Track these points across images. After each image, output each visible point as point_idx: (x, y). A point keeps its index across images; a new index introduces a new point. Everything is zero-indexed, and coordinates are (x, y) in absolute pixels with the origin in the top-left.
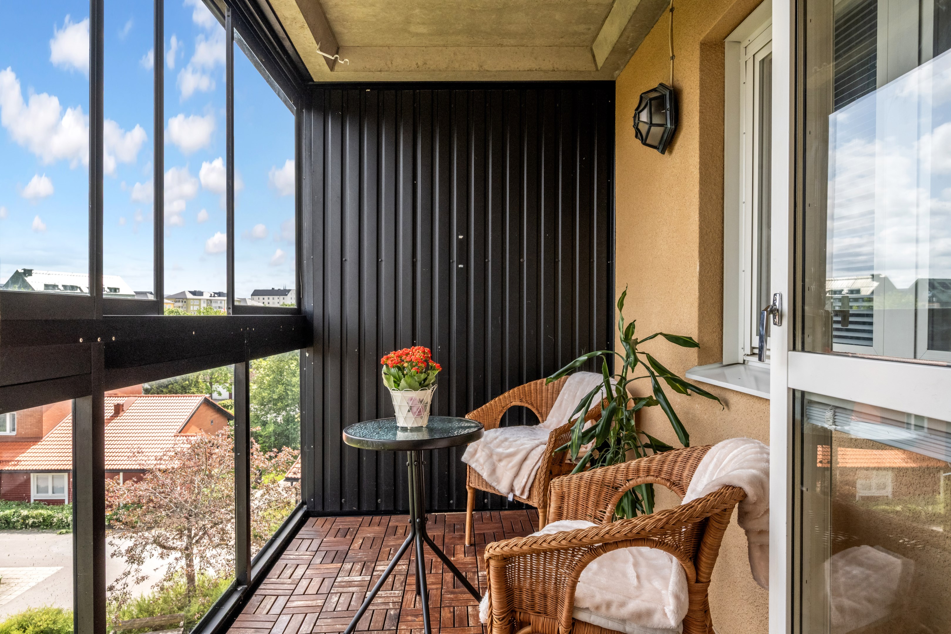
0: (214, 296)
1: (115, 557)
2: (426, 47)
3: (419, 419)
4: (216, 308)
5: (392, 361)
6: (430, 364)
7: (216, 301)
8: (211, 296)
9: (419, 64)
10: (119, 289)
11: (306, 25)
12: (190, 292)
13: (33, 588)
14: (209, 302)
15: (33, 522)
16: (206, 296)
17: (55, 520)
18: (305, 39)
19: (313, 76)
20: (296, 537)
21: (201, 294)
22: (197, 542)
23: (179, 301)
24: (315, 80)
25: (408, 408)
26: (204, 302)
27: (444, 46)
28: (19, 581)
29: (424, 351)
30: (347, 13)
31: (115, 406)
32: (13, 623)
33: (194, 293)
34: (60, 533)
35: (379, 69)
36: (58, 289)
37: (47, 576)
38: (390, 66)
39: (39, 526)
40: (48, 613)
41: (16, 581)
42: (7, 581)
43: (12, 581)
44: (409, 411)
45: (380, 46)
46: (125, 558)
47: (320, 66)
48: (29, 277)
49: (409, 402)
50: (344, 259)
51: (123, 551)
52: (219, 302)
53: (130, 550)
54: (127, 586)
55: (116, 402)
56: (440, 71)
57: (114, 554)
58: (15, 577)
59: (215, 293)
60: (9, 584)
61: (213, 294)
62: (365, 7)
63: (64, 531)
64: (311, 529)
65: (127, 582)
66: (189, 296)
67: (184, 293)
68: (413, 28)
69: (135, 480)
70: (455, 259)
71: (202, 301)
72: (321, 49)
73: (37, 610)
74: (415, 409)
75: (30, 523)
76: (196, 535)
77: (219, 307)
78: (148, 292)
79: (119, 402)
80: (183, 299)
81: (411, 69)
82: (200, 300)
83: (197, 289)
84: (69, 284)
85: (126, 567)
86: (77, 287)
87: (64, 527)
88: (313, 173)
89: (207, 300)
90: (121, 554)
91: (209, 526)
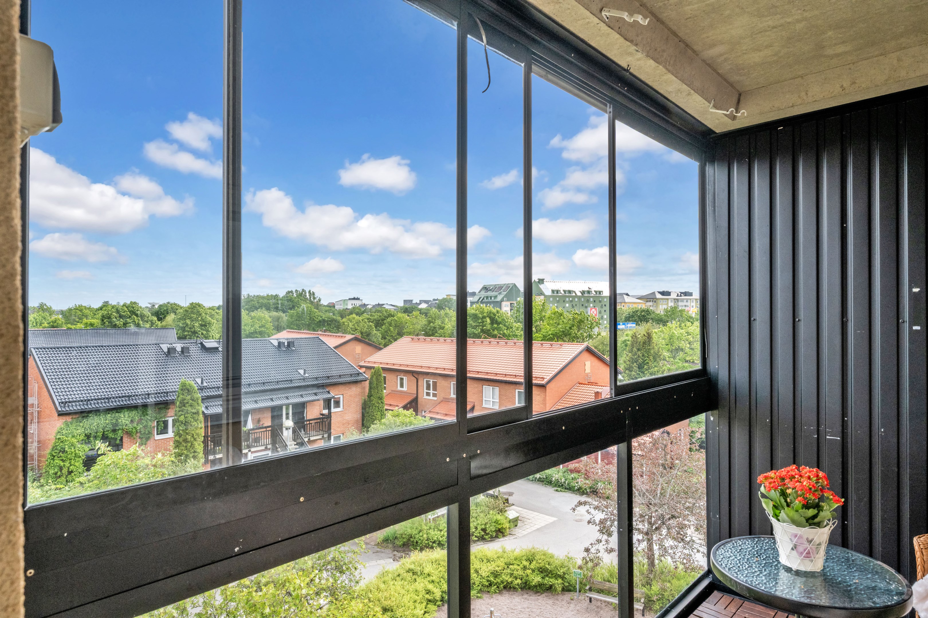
0: (681, 296)
1: (590, 524)
2: (853, 63)
3: (807, 561)
4: (682, 306)
5: (770, 483)
6: (825, 495)
7: (682, 300)
8: (678, 296)
9: (845, 85)
10: (602, 292)
11: (692, 92)
12: (659, 292)
13: (538, 529)
14: (676, 300)
15: (540, 478)
16: (673, 296)
17: (553, 479)
18: (695, 103)
19: (714, 129)
20: (694, 613)
21: (668, 293)
22: (657, 529)
23: (650, 301)
24: (717, 131)
25: (791, 546)
26: (672, 302)
27: (881, 55)
28: (530, 521)
29: (818, 476)
30: (741, 62)
31: (595, 393)
32: (523, 554)
33: (663, 293)
34: (557, 490)
35: (791, 104)
36: (561, 293)
37: (547, 523)
38: (805, 98)
39: (543, 481)
40: (544, 555)
41: (528, 521)
42: (522, 519)
43: (525, 520)
44: (792, 549)
45: (791, 79)
46: (598, 528)
47: (719, 120)
48: (542, 285)
49: (793, 538)
50: (752, 319)
51: (598, 522)
52: (685, 300)
53: (602, 522)
54: (599, 552)
55: (596, 390)
56: (877, 86)
57: (590, 522)
58: (527, 517)
59: (681, 293)
60: (523, 522)
61: (679, 294)
62: (760, 51)
63: (559, 489)
64: (712, 607)
65: (599, 548)
66: (659, 296)
67: (654, 293)
68: (829, 52)
69: (607, 462)
70: (907, 318)
71: (670, 301)
72: (715, 107)
73: (538, 550)
74: (801, 549)
75: (538, 478)
76: (655, 522)
77: (685, 306)
78: (624, 294)
79: (598, 390)
80: (653, 299)
81: (833, 95)
82: (668, 299)
83: (665, 290)
84: (567, 289)
85: (598, 536)
86: (573, 291)
87: (559, 486)
88: (716, 228)
89: (674, 299)
90: (594, 523)
91: (667, 517)
